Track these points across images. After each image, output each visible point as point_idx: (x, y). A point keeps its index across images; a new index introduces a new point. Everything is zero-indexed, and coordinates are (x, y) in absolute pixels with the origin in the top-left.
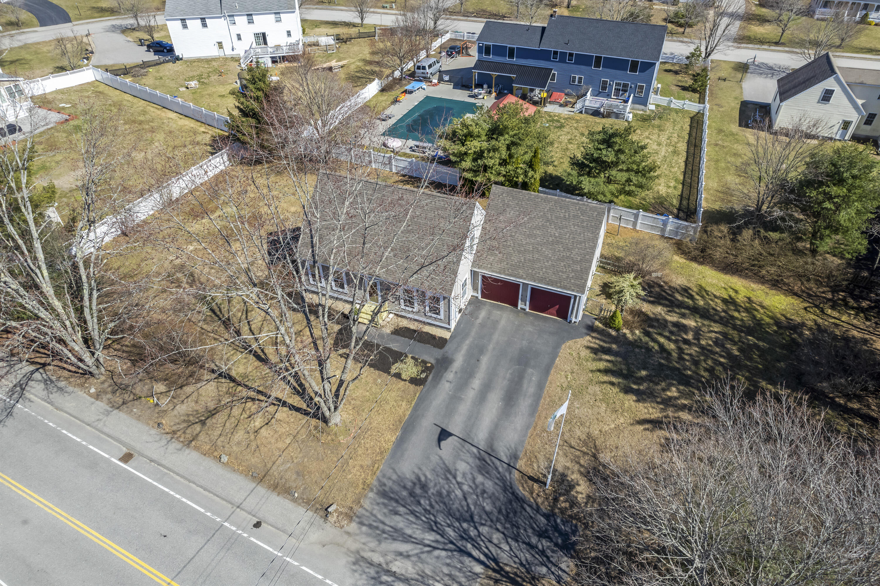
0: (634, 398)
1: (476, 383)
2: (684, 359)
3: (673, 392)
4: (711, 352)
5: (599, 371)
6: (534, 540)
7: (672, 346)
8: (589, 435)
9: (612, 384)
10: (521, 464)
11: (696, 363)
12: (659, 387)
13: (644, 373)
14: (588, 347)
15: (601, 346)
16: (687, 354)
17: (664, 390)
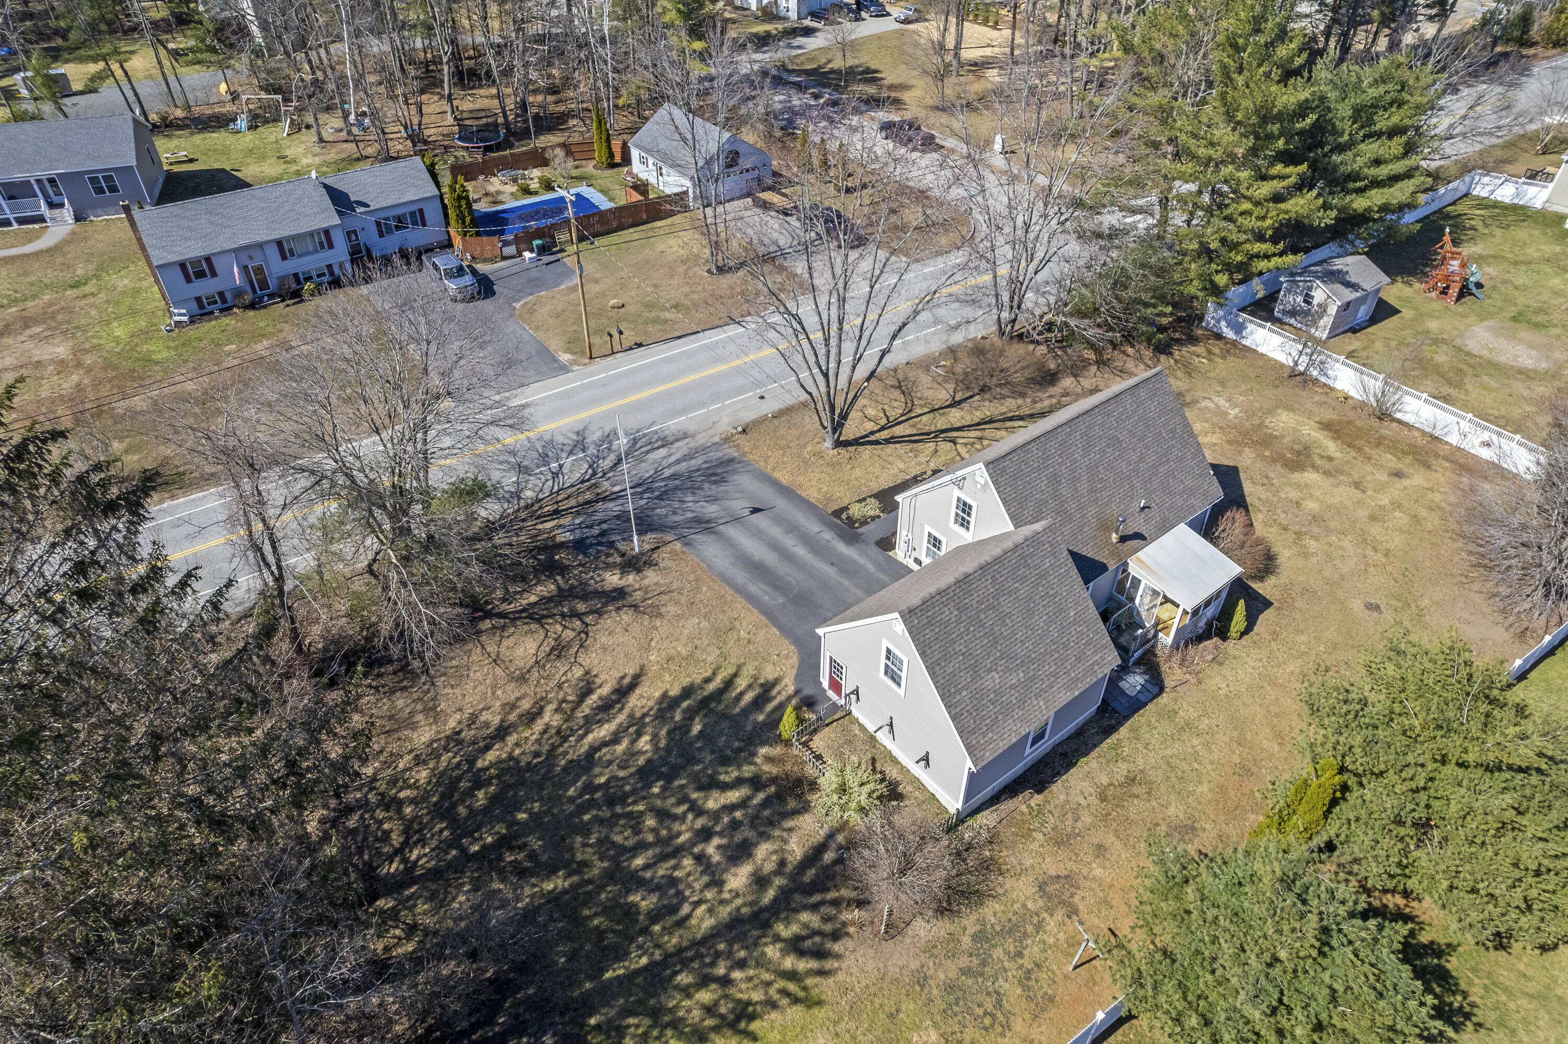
0: (671, 693)
1: (800, 551)
2: (679, 803)
3: (644, 743)
4: (663, 857)
5: (735, 675)
6: (605, 526)
7: (711, 805)
8: (660, 615)
9: (708, 680)
10: (678, 546)
11: (663, 815)
12: (663, 732)
13: (697, 728)
14: (776, 682)
15: (770, 700)
16: (685, 814)
17: (655, 736)
